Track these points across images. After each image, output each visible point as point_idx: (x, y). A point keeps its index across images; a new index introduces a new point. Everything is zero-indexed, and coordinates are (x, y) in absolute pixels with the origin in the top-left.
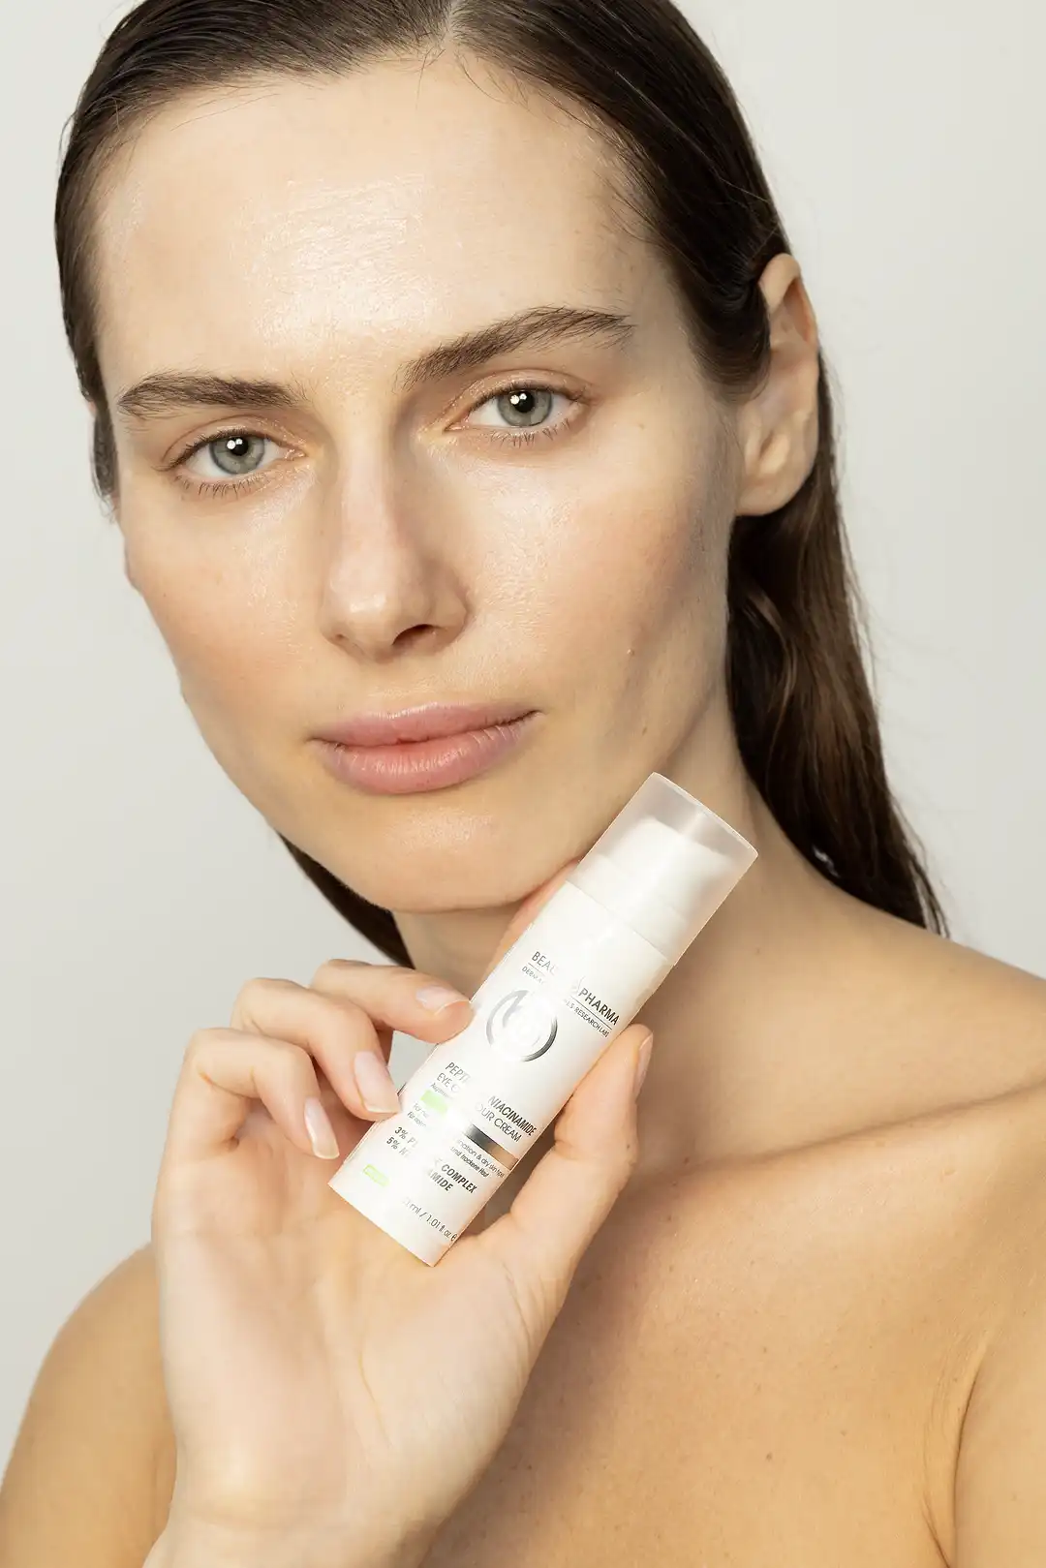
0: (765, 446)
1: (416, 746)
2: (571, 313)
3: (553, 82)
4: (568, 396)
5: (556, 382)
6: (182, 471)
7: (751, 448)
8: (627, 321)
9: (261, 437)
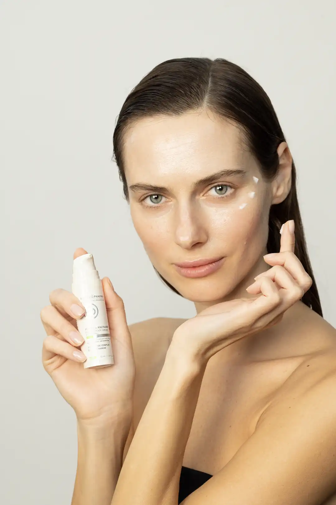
0: (278, 188)
1: (196, 268)
2: (231, 171)
3: (229, 117)
4: (231, 187)
5: (228, 184)
6: (143, 202)
7: (275, 190)
8: (244, 171)
9: (162, 196)
